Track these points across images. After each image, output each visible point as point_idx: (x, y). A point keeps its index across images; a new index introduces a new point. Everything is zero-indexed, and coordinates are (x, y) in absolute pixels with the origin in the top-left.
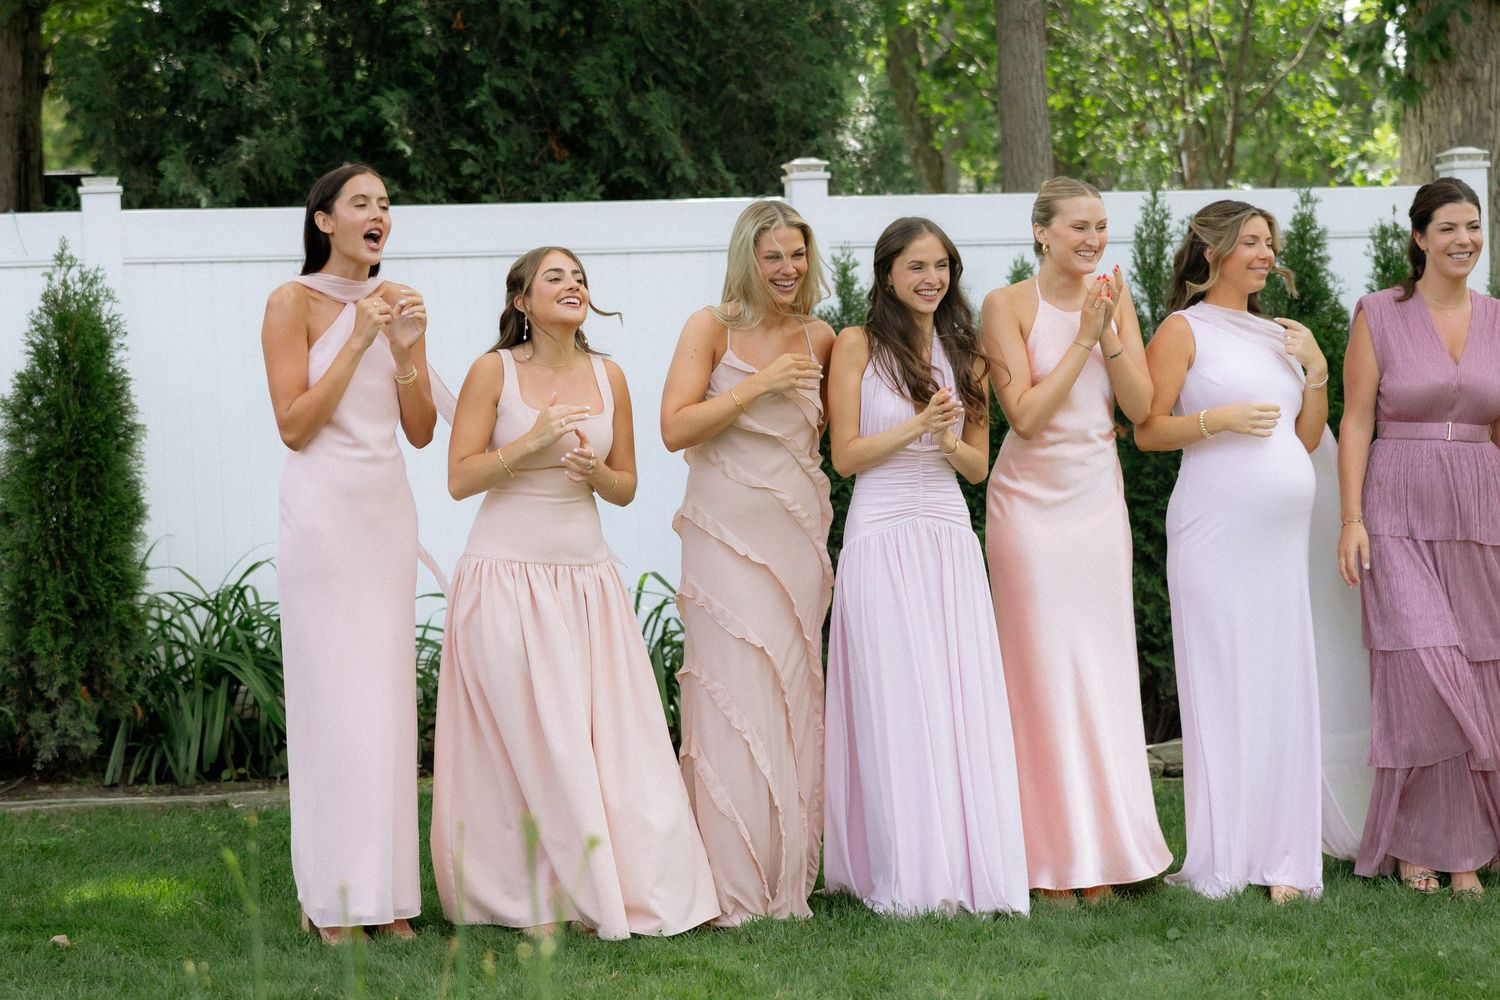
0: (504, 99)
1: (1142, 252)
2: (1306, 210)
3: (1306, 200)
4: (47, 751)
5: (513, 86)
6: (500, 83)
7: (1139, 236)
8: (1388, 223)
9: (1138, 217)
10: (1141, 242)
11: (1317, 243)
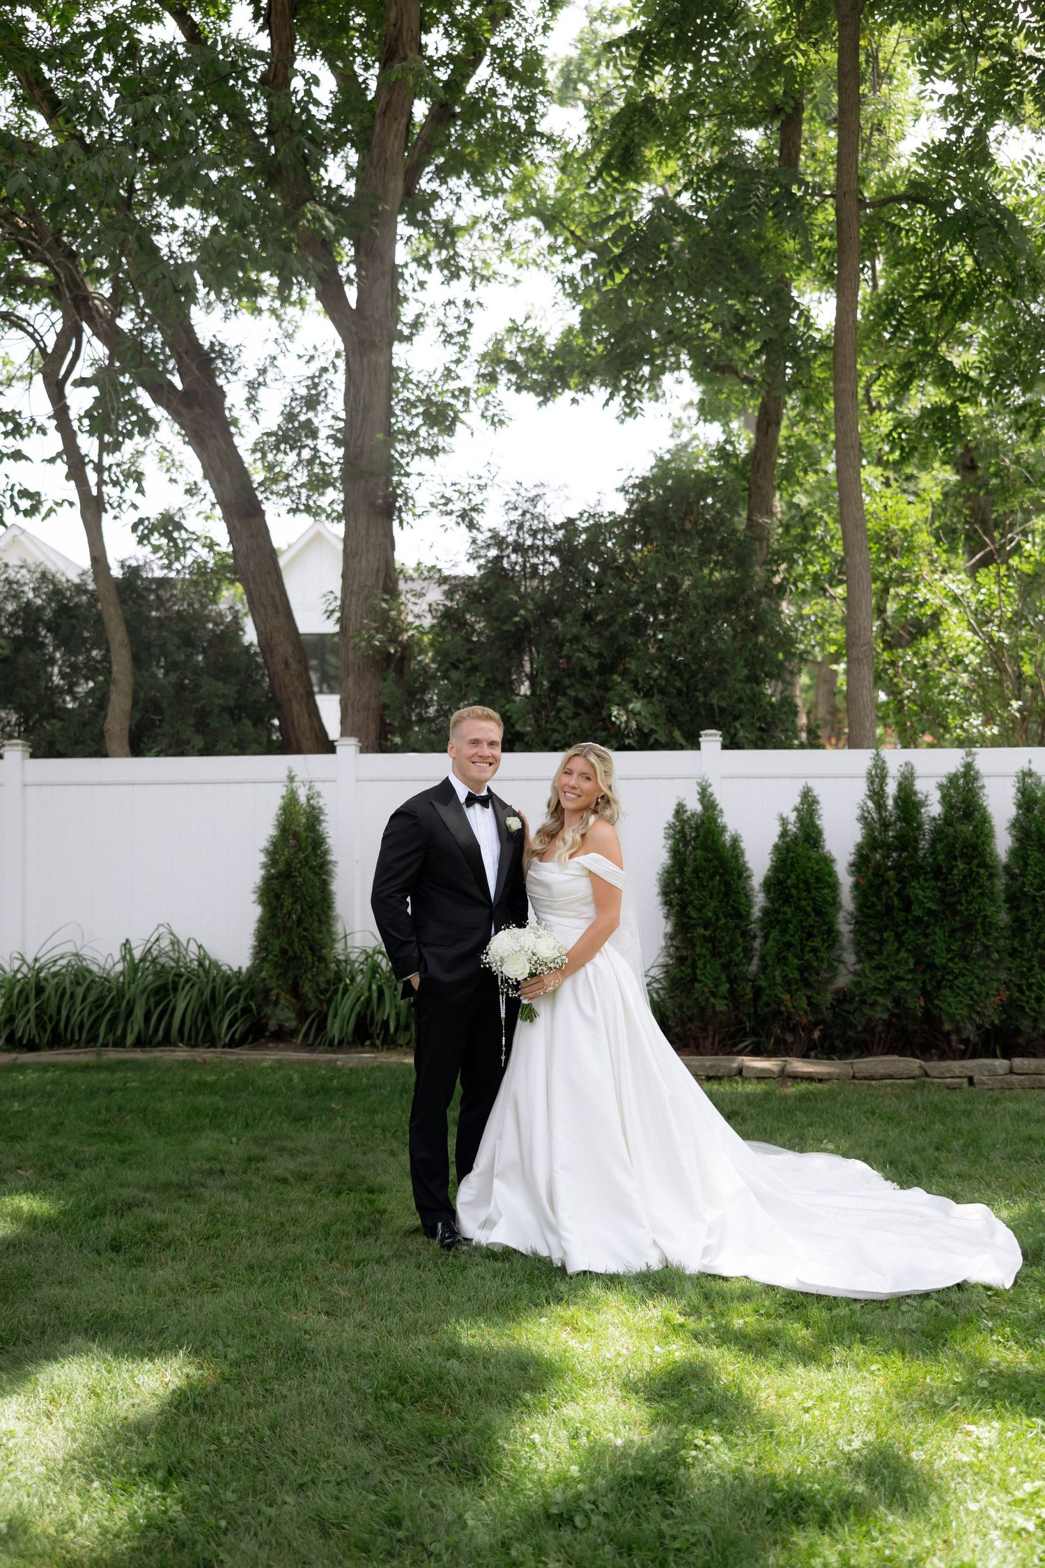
0: (577, 702)
1: (872, 783)
2: (969, 760)
3: (968, 755)
4: (273, 1025)
5: (581, 695)
6: (573, 694)
7: (870, 773)
8: (1026, 770)
9: (870, 763)
10: (871, 779)
11: (976, 779)
